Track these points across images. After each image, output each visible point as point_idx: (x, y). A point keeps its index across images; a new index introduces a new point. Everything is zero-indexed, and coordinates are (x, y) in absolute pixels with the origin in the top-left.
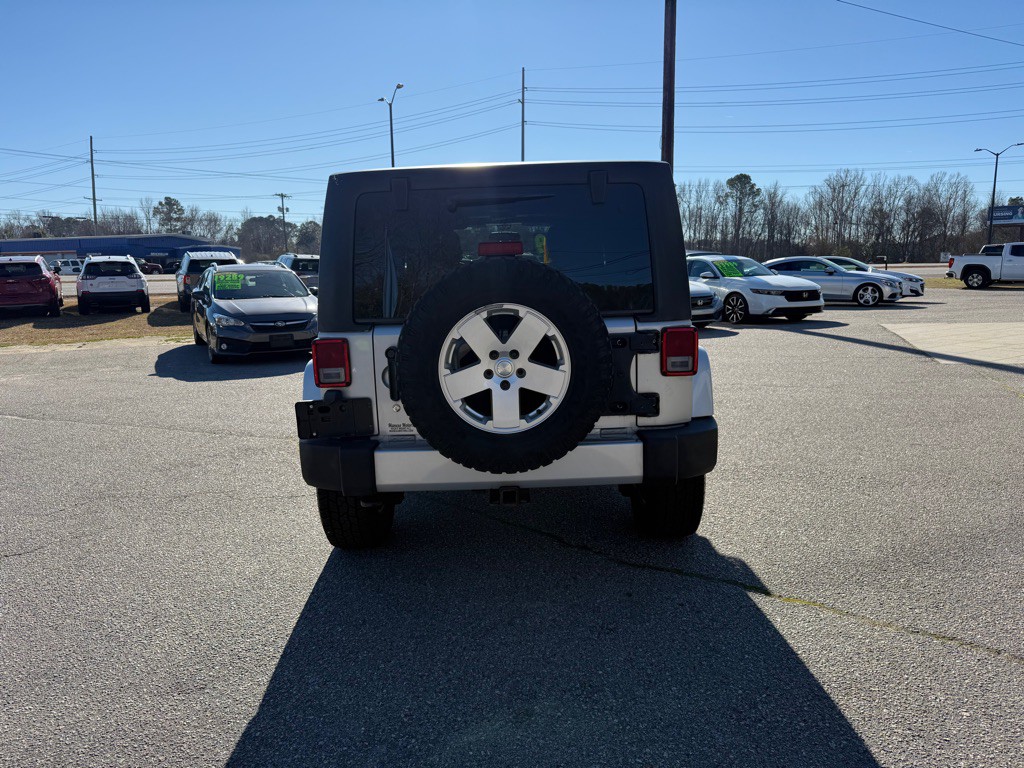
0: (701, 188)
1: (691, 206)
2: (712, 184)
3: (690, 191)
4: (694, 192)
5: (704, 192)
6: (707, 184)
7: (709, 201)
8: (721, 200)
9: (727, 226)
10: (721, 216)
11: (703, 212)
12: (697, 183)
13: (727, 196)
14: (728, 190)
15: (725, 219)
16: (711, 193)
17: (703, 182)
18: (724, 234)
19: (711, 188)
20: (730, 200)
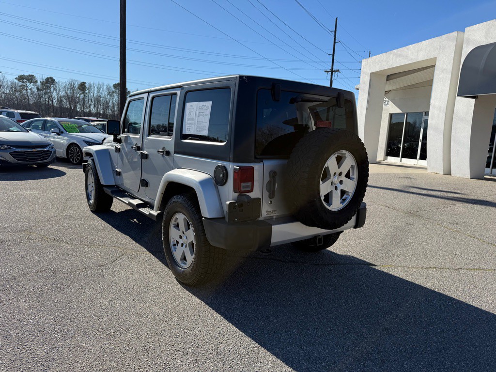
0: (100, 87)
1: (95, 95)
2: (105, 84)
3: (94, 87)
4: (96, 88)
5: (101, 89)
6: (103, 85)
7: (104, 94)
8: (111, 94)
9: (114, 107)
10: (111, 102)
11: (101, 99)
12: (98, 84)
13: (113, 92)
14: (114, 90)
15: (113, 104)
16: (105, 90)
17: (101, 84)
18: (113, 111)
19: (105, 87)
20: (115, 95)
